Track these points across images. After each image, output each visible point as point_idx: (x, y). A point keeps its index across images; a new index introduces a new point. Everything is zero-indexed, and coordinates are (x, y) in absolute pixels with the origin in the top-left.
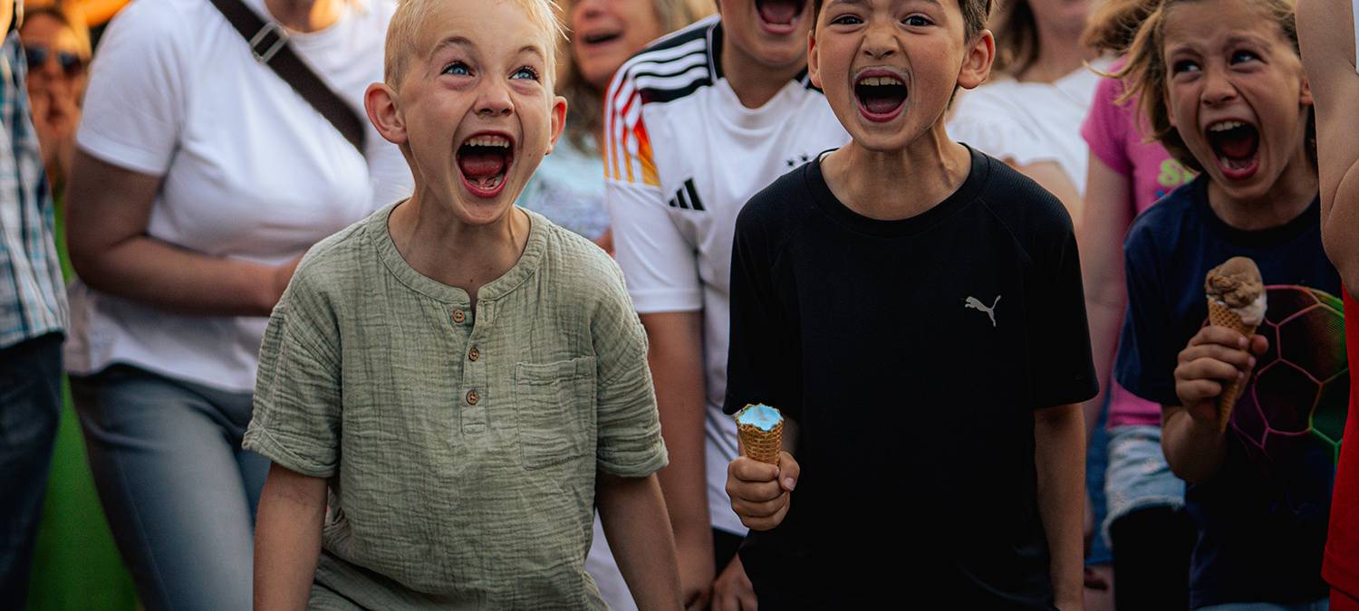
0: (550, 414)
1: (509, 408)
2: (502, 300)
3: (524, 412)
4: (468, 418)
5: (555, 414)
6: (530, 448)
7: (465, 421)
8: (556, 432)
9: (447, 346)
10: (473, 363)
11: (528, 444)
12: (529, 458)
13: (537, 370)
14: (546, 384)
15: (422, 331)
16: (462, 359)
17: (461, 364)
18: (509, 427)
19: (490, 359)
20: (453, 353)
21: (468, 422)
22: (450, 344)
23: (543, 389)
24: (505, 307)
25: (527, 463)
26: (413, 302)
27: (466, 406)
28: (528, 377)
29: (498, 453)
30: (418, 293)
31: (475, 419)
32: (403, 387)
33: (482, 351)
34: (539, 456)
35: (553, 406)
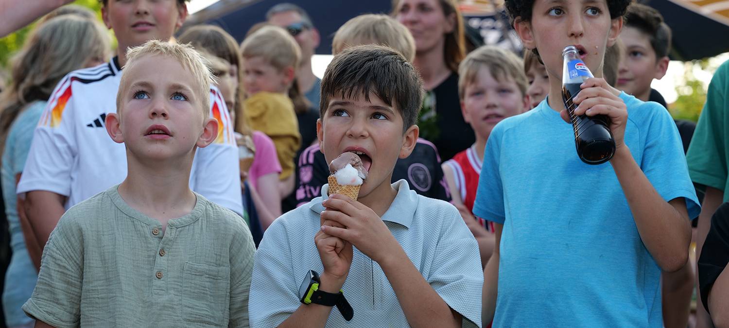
0: (201, 292)
1: (178, 285)
2: (180, 229)
3: (186, 289)
4: (156, 286)
5: (204, 293)
6: (187, 308)
7: (154, 287)
8: (203, 304)
9: (148, 247)
10: (161, 257)
11: (186, 306)
12: (186, 314)
13: (196, 266)
14: (200, 275)
15: (134, 238)
16: (156, 254)
17: (155, 257)
18: (177, 295)
19: (170, 258)
20: (151, 251)
21: (156, 288)
22: (149, 246)
23: (198, 278)
24: (182, 232)
25: (185, 316)
26: (130, 223)
27: (155, 279)
28: (191, 270)
29: (170, 308)
30: (133, 218)
31: (160, 287)
32: (121, 266)
33: (166, 252)
34: (191, 314)
35: (203, 288)
